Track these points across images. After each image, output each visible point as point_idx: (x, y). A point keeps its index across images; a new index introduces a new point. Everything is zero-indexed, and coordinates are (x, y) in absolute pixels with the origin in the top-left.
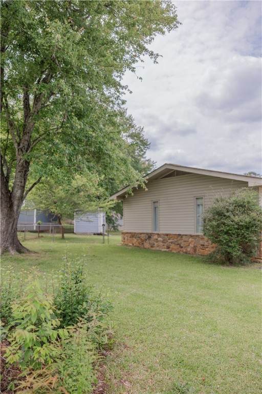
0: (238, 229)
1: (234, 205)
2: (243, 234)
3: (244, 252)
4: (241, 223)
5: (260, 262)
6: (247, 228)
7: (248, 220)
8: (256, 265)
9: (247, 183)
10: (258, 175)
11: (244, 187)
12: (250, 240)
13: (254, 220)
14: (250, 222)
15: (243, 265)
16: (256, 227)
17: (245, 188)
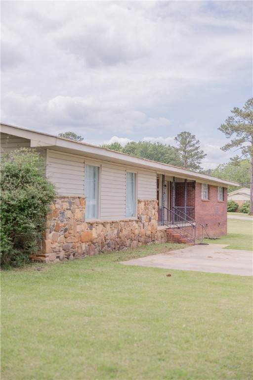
0: (8, 211)
1: (5, 174)
2: (15, 219)
3: (15, 247)
4: (12, 203)
5: (42, 261)
6: (22, 210)
7: (22, 197)
8: (35, 266)
9: (29, 141)
10: (79, 137)
11: (23, 147)
12: (26, 228)
13: (33, 198)
14: (26, 201)
15: (15, 266)
16: (35, 208)
17: (24, 149)
